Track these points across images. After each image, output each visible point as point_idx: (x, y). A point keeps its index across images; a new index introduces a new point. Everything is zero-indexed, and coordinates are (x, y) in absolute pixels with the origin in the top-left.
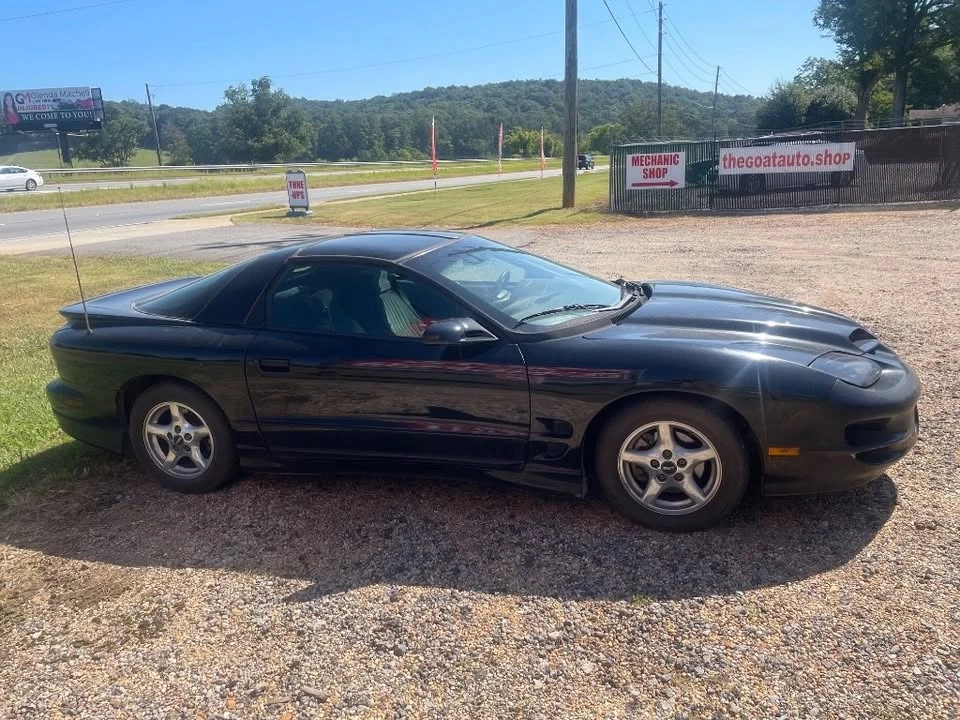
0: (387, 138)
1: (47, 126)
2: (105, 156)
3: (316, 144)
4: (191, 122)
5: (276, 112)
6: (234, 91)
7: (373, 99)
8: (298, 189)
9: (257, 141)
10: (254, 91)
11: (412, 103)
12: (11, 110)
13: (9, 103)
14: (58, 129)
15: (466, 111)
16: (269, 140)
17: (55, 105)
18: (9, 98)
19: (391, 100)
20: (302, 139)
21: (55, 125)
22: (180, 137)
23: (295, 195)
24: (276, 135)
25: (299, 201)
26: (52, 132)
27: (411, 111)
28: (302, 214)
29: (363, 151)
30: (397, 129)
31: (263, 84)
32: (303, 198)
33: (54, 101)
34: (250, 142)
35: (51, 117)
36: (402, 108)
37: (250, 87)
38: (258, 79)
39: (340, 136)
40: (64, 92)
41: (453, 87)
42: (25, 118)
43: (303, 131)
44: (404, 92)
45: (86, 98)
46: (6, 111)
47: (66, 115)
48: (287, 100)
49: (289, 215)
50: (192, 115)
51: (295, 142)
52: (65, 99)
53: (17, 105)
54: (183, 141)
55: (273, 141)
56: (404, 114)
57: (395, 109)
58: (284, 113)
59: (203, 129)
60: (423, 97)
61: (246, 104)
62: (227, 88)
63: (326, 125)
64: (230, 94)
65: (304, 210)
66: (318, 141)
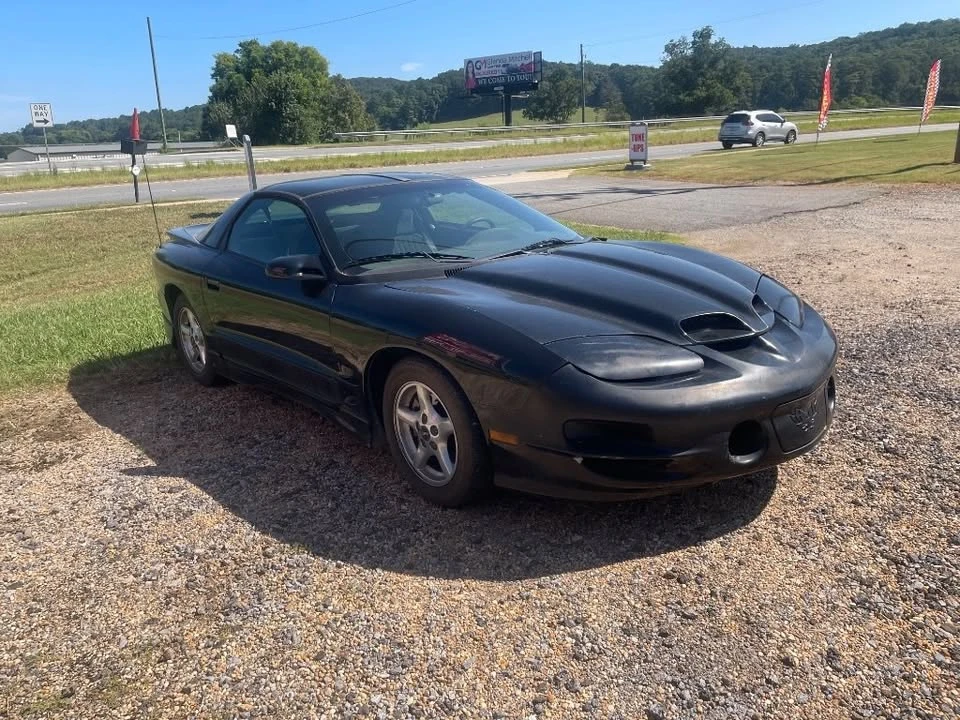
0: (842, 84)
1: (495, 89)
2: (550, 115)
3: (758, 95)
4: (635, 80)
5: (713, 64)
6: (674, 45)
7: (835, 41)
8: (639, 144)
9: (689, 95)
10: (694, 43)
11: (881, 43)
12: (471, 75)
13: (470, 70)
14: (504, 91)
15: (951, 49)
16: (701, 93)
17: (504, 70)
18: (470, 65)
19: (856, 41)
20: (736, 91)
21: (502, 88)
22: (617, 94)
23: (635, 149)
24: (708, 87)
25: (639, 155)
26: (498, 95)
27: (879, 53)
28: (639, 168)
29: (810, 100)
30: (856, 74)
31: (705, 35)
32: (642, 150)
33: (504, 66)
34: (681, 97)
35: (499, 81)
36: (867, 50)
37: (690, 39)
38: (700, 29)
39: (787, 85)
40: (513, 57)
41: (939, 22)
42: (480, 82)
43: (738, 82)
44: (874, 30)
45: (528, 62)
46: (467, 77)
47: (511, 79)
48: (728, 49)
49: (628, 168)
50: (639, 72)
51: (728, 93)
52: (512, 63)
53: (476, 71)
54: (619, 98)
55: (704, 94)
56: (868, 56)
57: (860, 50)
58: (721, 65)
59: (646, 85)
60: (895, 35)
61: (685, 58)
62: (668, 42)
63: (772, 74)
64: (670, 49)
65: (642, 164)
66: (761, 91)
